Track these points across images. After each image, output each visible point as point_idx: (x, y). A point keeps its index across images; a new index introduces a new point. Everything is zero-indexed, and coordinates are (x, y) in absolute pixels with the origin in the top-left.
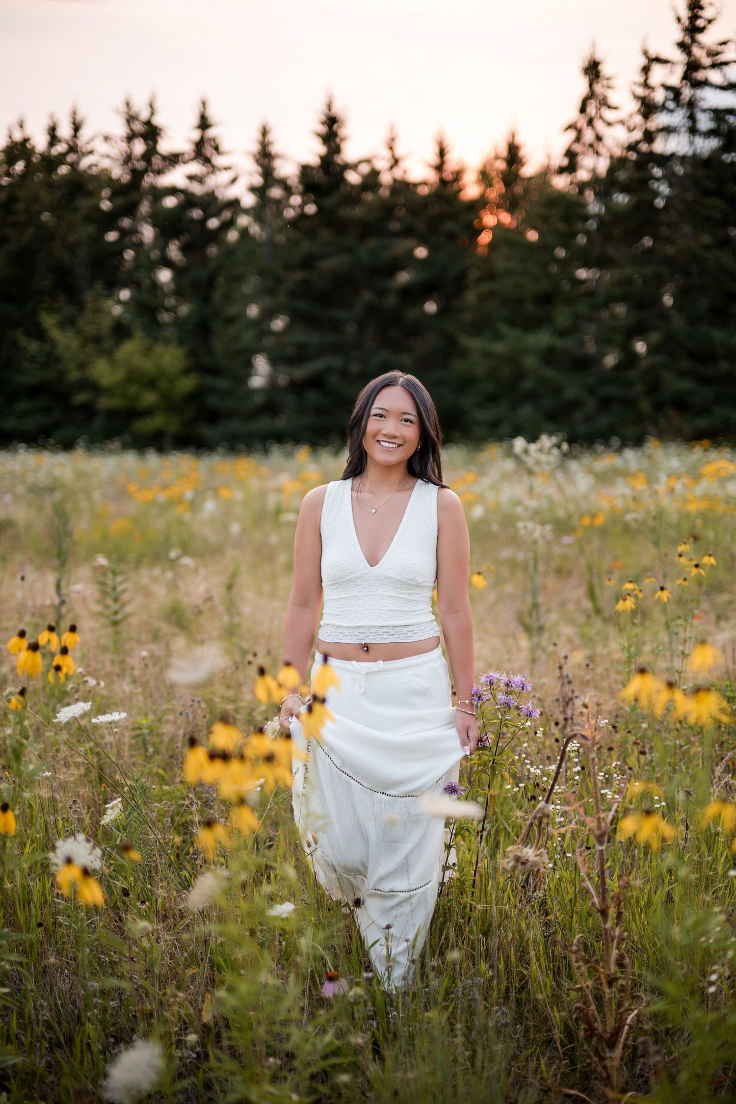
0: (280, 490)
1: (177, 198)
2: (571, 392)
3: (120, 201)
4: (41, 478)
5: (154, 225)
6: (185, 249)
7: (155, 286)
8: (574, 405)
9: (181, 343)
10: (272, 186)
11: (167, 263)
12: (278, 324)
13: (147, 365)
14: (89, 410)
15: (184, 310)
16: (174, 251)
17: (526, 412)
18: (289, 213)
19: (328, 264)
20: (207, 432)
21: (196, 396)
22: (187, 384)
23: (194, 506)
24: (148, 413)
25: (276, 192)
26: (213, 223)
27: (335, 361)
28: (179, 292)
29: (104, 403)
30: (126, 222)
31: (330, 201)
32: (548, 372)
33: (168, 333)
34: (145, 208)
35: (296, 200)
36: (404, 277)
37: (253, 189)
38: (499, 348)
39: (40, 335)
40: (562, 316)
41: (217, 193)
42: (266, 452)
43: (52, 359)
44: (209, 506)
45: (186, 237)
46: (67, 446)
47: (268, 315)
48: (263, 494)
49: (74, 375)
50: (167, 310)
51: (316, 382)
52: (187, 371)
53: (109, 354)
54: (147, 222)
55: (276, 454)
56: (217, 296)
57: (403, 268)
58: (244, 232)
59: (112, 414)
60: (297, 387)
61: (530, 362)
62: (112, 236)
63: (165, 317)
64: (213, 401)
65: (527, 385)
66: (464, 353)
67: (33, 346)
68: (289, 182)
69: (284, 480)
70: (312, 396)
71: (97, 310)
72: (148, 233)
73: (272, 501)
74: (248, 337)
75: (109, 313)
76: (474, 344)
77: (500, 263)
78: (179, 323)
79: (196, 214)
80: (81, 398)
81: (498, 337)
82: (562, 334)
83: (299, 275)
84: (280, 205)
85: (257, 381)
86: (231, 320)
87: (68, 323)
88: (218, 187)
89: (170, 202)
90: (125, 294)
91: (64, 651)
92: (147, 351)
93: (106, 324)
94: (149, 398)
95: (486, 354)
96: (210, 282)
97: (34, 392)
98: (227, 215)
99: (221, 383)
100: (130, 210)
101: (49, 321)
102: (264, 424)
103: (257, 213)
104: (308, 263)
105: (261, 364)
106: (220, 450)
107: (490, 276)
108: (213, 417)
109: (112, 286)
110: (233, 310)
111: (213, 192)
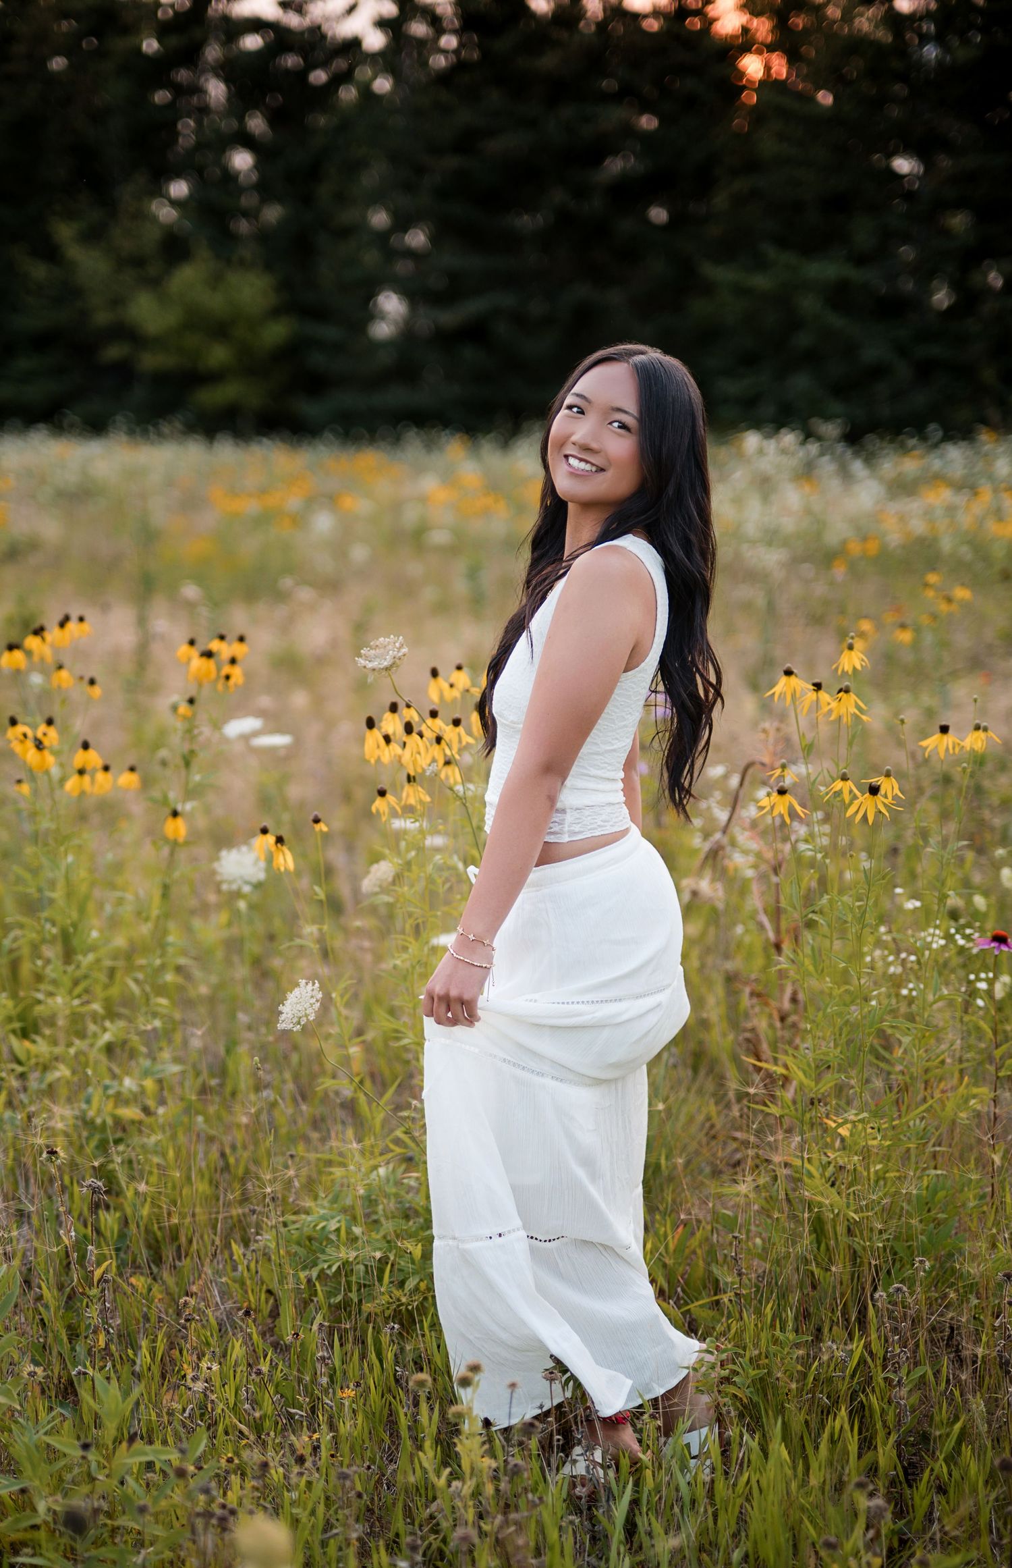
0: (423, 500)
1: (263, 38)
2: (873, 351)
3: (174, 41)
4: (70, 477)
5: (227, 81)
6: (274, 119)
7: (230, 177)
8: (878, 372)
9: (268, 267)
10: (412, 18)
11: (247, 141)
12: (417, 238)
13: (214, 302)
14: (124, 373)
15: (273, 214)
16: (257, 124)
17: (801, 383)
18: (439, 62)
19: (498, 145)
20: (309, 408)
21: (290, 352)
22: (276, 332)
23: (299, 520)
24: (213, 377)
25: (419, 29)
26: (319, 77)
27: (506, 300)
28: (265, 188)
29: (150, 361)
30: (182, 75)
31: (502, 45)
32: (837, 321)
33: (246, 252)
34: (213, 52)
35: (449, 41)
36: (616, 166)
37: (382, 23)
38: (761, 281)
39: (51, 253)
40: (863, 232)
41: (325, 28)
42: (397, 441)
43: (69, 292)
44: (323, 522)
45: (275, 100)
46: (96, 427)
47: (402, 223)
48: (397, 507)
49: (102, 318)
50: (246, 214)
51: (475, 332)
52: (276, 313)
53: (155, 283)
54: (217, 76)
55: (413, 445)
56: (324, 191)
57: (615, 152)
58: (366, 92)
59: (161, 379)
60: (447, 339)
61: (809, 304)
62: (161, 97)
63: (243, 227)
64: (317, 360)
65: (804, 340)
66: (707, 289)
67: (39, 271)
68: (439, 10)
69: (430, 484)
70: (469, 354)
71: (140, 215)
72: (216, 90)
73: (411, 516)
74: (371, 258)
75: (154, 219)
76: (721, 274)
77: (768, 145)
78: (264, 237)
79: (291, 61)
80: (114, 352)
81: (761, 264)
82: (860, 260)
83: (452, 162)
84: (425, 47)
85: (382, 330)
86: (345, 233)
87: (93, 236)
88: (327, 19)
89: (252, 42)
90: (179, 189)
91: (233, 661)
92: (215, 281)
93: (150, 237)
94: (218, 355)
95: (741, 291)
96: (314, 172)
97: (42, 342)
98: (340, 64)
99: (330, 332)
100: (190, 56)
101: (65, 232)
102: (396, 396)
103: (387, 60)
104: (466, 142)
105: (391, 304)
106: (328, 435)
107: (753, 166)
108: (316, 385)
109: (161, 174)
110: (347, 216)
111: (319, 27)
